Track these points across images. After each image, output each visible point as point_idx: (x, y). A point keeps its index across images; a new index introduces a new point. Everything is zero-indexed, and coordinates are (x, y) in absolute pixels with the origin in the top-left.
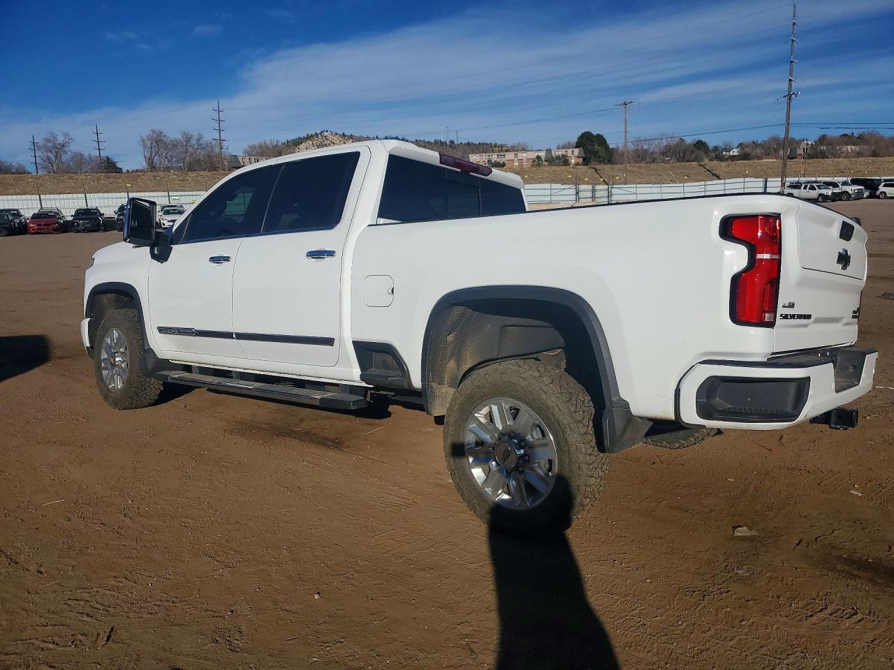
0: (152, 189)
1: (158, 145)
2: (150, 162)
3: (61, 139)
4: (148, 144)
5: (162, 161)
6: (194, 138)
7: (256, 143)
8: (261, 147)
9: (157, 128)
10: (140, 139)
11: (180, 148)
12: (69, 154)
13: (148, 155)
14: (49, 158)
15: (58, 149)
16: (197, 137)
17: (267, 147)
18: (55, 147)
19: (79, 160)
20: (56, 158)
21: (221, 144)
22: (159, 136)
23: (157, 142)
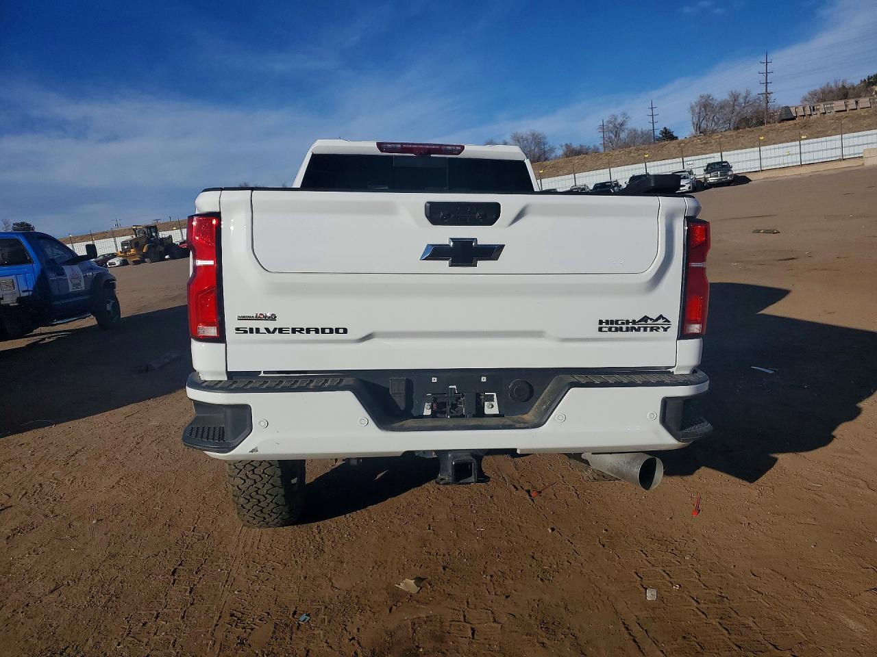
0: (674, 155)
1: (705, 109)
2: (698, 127)
3: (620, 120)
4: (697, 110)
5: (709, 124)
6: (741, 96)
7: (817, 88)
8: (823, 91)
9: (705, 93)
10: (689, 106)
11: (727, 109)
12: (626, 131)
13: (695, 120)
14: (610, 138)
15: (618, 128)
16: (744, 95)
17: (831, 91)
18: (615, 126)
19: (634, 135)
20: (616, 136)
21: (767, 97)
22: (706, 101)
23: (706, 106)
